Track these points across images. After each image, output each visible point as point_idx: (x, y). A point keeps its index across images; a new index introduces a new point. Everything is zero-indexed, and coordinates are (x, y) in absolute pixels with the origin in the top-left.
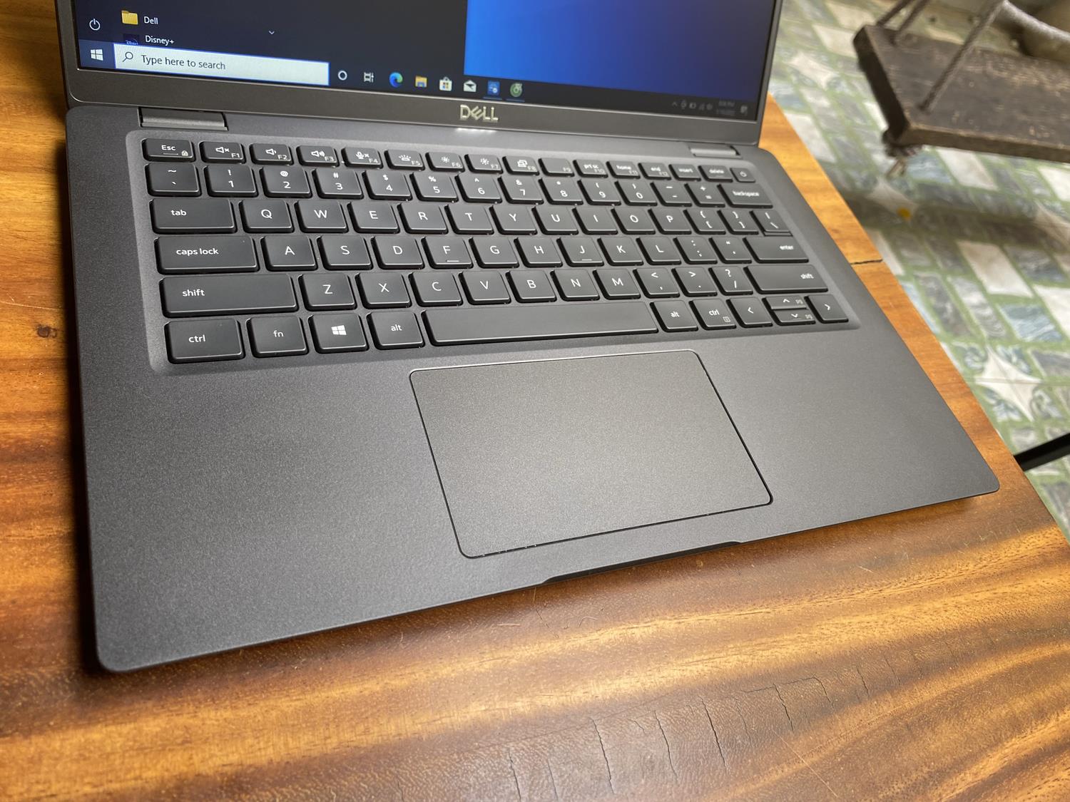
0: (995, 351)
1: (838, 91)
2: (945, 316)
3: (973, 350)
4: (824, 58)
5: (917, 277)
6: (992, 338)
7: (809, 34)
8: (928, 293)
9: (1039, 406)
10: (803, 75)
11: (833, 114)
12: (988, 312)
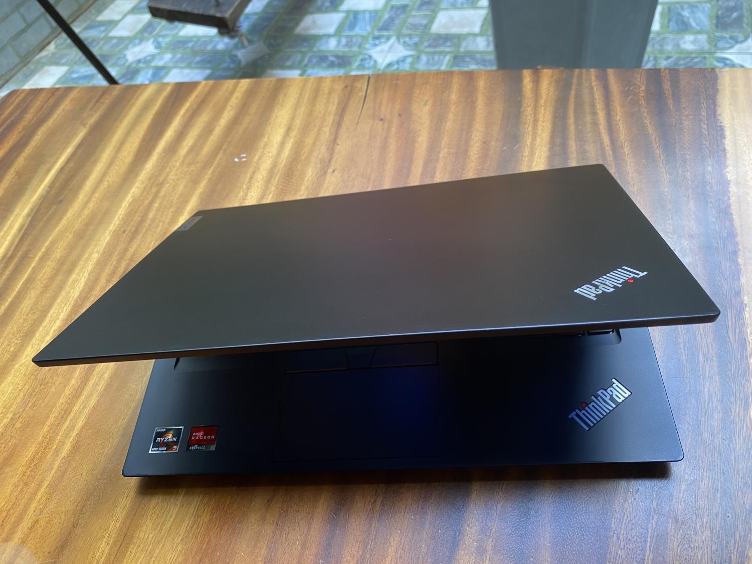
0: (369, 49)
1: (163, 45)
2: (336, 63)
3: (362, 60)
4: (137, 41)
5: (306, 65)
6: (360, 46)
7: (115, 41)
8: (318, 64)
9: (409, 45)
10: (142, 59)
11: (179, 56)
12: (344, 41)
